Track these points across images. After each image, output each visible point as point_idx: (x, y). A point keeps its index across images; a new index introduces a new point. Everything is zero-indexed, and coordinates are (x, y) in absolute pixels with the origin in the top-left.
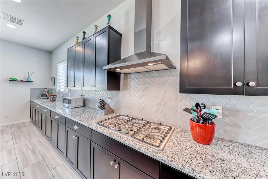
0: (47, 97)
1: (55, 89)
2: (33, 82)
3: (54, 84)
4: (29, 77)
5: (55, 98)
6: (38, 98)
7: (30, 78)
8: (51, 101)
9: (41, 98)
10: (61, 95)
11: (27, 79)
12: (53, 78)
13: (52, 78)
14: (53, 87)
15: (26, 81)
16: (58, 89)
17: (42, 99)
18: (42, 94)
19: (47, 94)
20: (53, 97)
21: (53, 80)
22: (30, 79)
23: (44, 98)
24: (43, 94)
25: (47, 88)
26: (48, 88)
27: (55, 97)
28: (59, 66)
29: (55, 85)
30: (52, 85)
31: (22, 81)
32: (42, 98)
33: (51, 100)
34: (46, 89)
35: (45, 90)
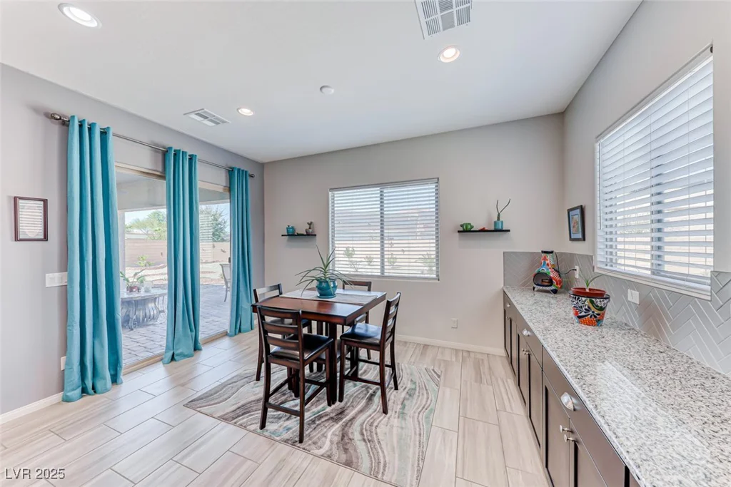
0: (553, 288)
1: (590, 259)
2: (509, 231)
3: (580, 236)
4: (499, 215)
5: (602, 309)
6: (524, 285)
7: (501, 219)
8: (581, 322)
9: (534, 288)
10: (633, 296)
11: (495, 223)
12: (578, 211)
13: (569, 211)
14: (579, 248)
15: (493, 229)
16: (600, 257)
17: (537, 291)
18: (536, 271)
19: (552, 275)
20: (592, 302)
21: (577, 218)
22: (502, 222)
23: (545, 288)
24: (539, 273)
25: (552, 252)
26: (556, 251)
27: (598, 302)
28: (605, 150)
29: (584, 239)
30: (571, 239)
31: (483, 230)
32: (537, 288)
33: (579, 317)
34: (549, 256)
35: (545, 259)
